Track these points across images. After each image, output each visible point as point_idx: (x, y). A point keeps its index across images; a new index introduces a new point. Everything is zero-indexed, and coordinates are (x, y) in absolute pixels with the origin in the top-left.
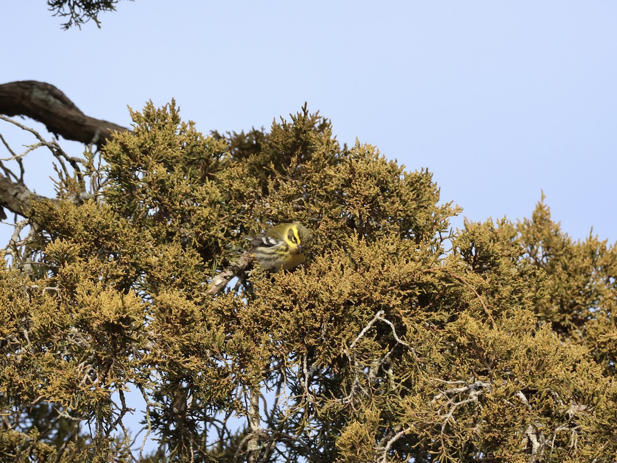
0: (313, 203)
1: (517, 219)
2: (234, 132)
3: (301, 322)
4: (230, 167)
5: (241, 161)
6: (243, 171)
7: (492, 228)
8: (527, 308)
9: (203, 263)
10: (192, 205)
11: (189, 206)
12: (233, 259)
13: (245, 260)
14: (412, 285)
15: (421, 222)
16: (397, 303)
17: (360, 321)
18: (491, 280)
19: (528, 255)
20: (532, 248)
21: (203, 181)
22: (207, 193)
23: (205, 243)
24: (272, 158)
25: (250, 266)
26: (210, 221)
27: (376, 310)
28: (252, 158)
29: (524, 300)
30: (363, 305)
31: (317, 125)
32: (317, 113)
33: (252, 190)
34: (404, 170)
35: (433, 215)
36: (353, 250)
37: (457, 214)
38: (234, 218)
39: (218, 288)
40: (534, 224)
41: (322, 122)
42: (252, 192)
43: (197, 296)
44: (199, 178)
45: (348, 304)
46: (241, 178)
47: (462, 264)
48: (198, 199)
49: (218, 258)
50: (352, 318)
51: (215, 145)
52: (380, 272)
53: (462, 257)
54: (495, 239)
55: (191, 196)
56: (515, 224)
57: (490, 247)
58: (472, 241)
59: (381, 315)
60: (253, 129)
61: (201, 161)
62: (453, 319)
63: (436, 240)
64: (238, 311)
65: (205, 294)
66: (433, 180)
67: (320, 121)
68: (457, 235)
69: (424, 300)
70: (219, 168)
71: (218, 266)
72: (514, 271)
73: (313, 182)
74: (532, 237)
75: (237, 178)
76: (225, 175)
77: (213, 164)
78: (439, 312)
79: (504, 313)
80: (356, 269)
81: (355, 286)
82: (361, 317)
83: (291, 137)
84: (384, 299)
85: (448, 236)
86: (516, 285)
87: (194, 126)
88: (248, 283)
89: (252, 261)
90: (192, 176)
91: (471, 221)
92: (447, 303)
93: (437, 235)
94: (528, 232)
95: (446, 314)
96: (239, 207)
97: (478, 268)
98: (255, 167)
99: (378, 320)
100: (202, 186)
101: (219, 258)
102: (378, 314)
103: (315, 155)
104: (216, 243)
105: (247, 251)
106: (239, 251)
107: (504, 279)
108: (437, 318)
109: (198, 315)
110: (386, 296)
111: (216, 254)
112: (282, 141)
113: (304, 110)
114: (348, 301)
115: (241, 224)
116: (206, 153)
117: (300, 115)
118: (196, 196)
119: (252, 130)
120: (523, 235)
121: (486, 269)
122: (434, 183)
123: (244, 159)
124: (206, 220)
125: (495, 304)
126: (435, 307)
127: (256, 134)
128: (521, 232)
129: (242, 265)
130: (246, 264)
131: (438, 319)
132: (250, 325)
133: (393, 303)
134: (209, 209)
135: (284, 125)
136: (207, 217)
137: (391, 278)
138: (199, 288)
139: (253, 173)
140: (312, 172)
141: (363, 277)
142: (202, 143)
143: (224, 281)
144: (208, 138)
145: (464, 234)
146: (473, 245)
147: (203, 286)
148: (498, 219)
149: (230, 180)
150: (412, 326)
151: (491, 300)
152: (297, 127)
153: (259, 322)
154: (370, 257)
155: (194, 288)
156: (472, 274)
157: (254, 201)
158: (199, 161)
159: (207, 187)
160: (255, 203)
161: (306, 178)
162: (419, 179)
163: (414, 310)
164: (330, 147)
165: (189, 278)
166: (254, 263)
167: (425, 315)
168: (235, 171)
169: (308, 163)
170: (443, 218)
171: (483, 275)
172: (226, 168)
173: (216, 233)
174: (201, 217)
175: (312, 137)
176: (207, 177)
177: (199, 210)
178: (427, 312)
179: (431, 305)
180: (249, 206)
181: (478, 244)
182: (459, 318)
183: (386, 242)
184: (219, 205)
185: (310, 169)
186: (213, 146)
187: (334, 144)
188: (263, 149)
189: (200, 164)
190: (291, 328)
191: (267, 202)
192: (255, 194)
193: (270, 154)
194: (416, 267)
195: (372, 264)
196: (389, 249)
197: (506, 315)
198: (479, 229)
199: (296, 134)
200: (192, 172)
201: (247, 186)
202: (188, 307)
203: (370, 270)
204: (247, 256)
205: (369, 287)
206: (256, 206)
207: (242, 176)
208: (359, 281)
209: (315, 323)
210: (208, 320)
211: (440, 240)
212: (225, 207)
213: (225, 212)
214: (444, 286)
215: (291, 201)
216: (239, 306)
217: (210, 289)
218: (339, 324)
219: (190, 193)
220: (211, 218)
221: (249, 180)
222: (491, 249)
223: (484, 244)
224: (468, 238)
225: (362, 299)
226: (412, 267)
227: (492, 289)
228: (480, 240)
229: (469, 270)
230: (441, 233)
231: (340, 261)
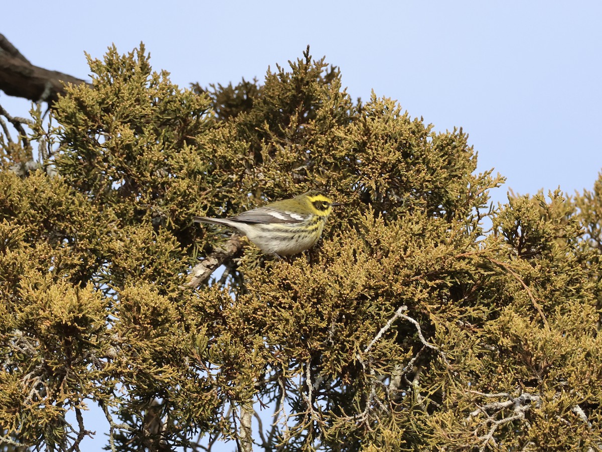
0: (318, 172)
1: (576, 191)
2: (219, 84)
3: (303, 321)
4: (214, 128)
5: (227, 120)
6: (230, 132)
7: (542, 203)
8: (587, 302)
9: (180, 249)
10: (167, 176)
11: (162, 177)
12: (219, 244)
13: (233, 244)
14: (442, 273)
15: (454, 195)
16: (424, 296)
17: (377, 319)
18: (542, 267)
19: (589, 236)
20: (594, 227)
21: (179, 146)
22: (186, 161)
23: (183, 224)
24: (267, 117)
25: (239, 253)
26: (188, 195)
27: (397, 305)
28: (241, 117)
29: (583, 292)
30: (380, 299)
31: (323, 75)
32: (322, 60)
33: (241, 156)
34: (432, 130)
35: (469, 187)
36: (367, 231)
37: (498, 184)
38: (219, 192)
39: (199, 280)
40: (597, 198)
41: (329, 71)
42: (242, 159)
43: (173, 291)
44: (175, 142)
45: (362, 298)
46: (228, 142)
47: (505, 247)
48: (173, 169)
49: (199, 242)
50: (367, 316)
51: (195, 101)
52: (402, 258)
53: (506, 239)
54: (546, 215)
55: (165, 165)
56: (573, 198)
57: (540, 226)
58: (517, 218)
59: (403, 312)
60: (243, 80)
61: (178, 121)
62: (494, 316)
63: (472, 217)
64: (225, 308)
65: (183, 288)
66: (469, 143)
67: (326, 70)
68: (499, 211)
69: (457, 292)
70: (200, 130)
71: (199, 252)
72: (570, 256)
73: (318, 146)
74: (594, 213)
75: (223, 142)
76: (208, 138)
77: (192, 125)
78: (476, 307)
79: (557, 308)
80: (371, 254)
81: (370, 276)
82: (379, 315)
83: (290, 90)
84: (406, 291)
85: (487, 213)
86: (573, 273)
87: (168, 77)
88: (237, 274)
89: (242, 246)
90: (166, 139)
91: (518, 194)
92: (487, 296)
94: (589, 207)
95: (485, 309)
96: (225, 178)
97: (525, 253)
98: (245, 128)
99: (399, 319)
100: (178, 152)
101: (201, 243)
102: (400, 310)
103: (320, 113)
105: (236, 233)
106: (226, 233)
107: (557, 266)
108: (474, 314)
109: (173, 313)
110: (409, 287)
111: (197, 237)
112: (279, 96)
113: (306, 55)
114: (363, 295)
115: (227, 199)
116: (184, 111)
117: (301, 62)
118: (171, 165)
119: (242, 82)
120: (582, 211)
121: (534, 254)
122: (470, 147)
123: (231, 118)
124: (184, 194)
125: (546, 297)
126: (472, 301)
127: (247, 87)
128: (580, 208)
129: (230, 251)
130: (235, 250)
131: (475, 316)
132: (239, 325)
133: (419, 296)
134: (187, 181)
135: (281, 75)
136: (185, 191)
137: (416, 265)
138: (176, 279)
139: (243, 135)
140: (316, 134)
141: (380, 264)
142: (179, 98)
143: (207, 271)
144: (186, 92)
145: (507, 209)
146: (519, 224)
147: (180, 277)
148: (550, 191)
149: (214, 145)
150: (442, 324)
151: (542, 292)
152: (297, 77)
153: (251, 322)
154: (389, 239)
155: (169, 280)
156: (518, 259)
157: (244, 170)
158: (175, 121)
159: (185, 153)
160: (245, 174)
161: (309, 141)
162: (451, 141)
163: (445, 305)
164: (339, 101)
165: (163, 267)
166: (245, 249)
167: (458, 311)
168: (220, 132)
169: (312, 123)
170: (481, 191)
171: (532, 260)
172: (209, 130)
173: (196, 211)
174: (178, 191)
175: (316, 90)
176: (185, 141)
177: (175, 182)
178: (461, 307)
179: (466, 298)
180: (238, 176)
181: (524, 223)
182: (501, 315)
183: (410, 221)
184: (200, 176)
185: (314, 130)
186: (192, 101)
187: (345, 98)
188: (255, 105)
189: (176, 125)
190: (291, 329)
191: (260, 172)
192: (246, 162)
193: (264, 112)
194: (447, 252)
195: (391, 248)
196: (414, 230)
197: (561, 310)
198: (527, 203)
199: (296, 86)
200: (167, 135)
201: (235, 152)
202: (161, 303)
203: (389, 255)
204: (236, 240)
205: (389, 276)
206: (246, 177)
207: (229, 139)
208: (375, 269)
209: (321, 322)
210: (187, 320)
211: (477, 217)
212: (208, 178)
213: (207, 185)
214: (482, 274)
215: (291, 170)
216: (225, 301)
217: (190, 281)
218: (351, 323)
219: (163, 161)
220: (190, 192)
221: (238, 144)
222: (541, 228)
223: (533, 222)
224: (513, 215)
225: (379, 292)
226: (442, 251)
227: (543, 278)
228: (528, 217)
229: (514, 255)
230: (479, 209)
231: (352, 244)
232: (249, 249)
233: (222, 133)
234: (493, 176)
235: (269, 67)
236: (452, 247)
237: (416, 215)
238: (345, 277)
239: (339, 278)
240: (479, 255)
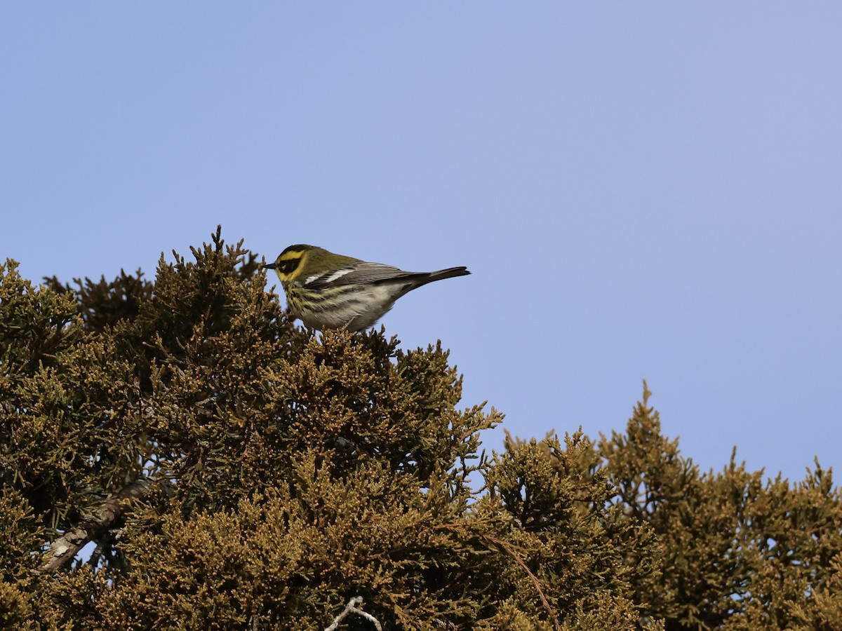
0: (233, 408)
1: (600, 434)
2: (87, 279)
3: (211, 615)
4: (82, 341)
5: (102, 330)
6: (105, 348)
7: (556, 451)
8: (621, 592)
9: (33, 516)
10: (13, 411)
11: (7, 413)
12: (88, 509)
13: (109, 510)
14: (414, 551)
15: (428, 442)
16: (386, 581)
17: (318, 614)
18: (556, 544)
19: (621, 499)
20: (627, 486)
21: (32, 370)
22: (41, 390)
23: (36, 480)
24: (159, 326)
25: (119, 521)
26: (45, 439)
27: (348, 595)
28: (121, 327)
29: (615, 579)
30: (324, 585)
31: (238, 267)
32: (239, 245)
33: (121, 384)
34: (398, 347)
35: (450, 427)
36: (305, 487)
37: (493, 424)
38: (89, 434)
39: (60, 561)
40: (631, 443)
41: (247, 261)
42: (122, 388)
43: (23, 577)
44: (26, 362)
45: (296, 581)
46: (103, 363)
47: (505, 516)
48: (24, 400)
49: (59, 507)
50: (305, 609)
51: (55, 303)
52: (354, 524)
53: (504, 503)
54: (562, 468)
55: (12, 395)
56: (597, 443)
57: (554, 485)
58: (520, 474)
59: (356, 605)
60: (123, 273)
61: (30, 332)
62: (488, 612)
63: (455, 472)
64: (98, 598)
65: (37, 573)
66: (451, 362)
67: (243, 260)
68: (493, 464)
69: (435, 579)
70: (61, 345)
71: (61, 520)
72: (597, 528)
73: (231, 369)
74: (628, 466)
75: (95, 362)
76: (76, 355)
77: (50, 337)
78: (462, 599)
79: (579, 603)
80: (310, 521)
81: (308, 549)
82: (320, 607)
83: (192, 289)
84: (361, 573)
85: (477, 465)
86: (600, 552)
87: (16, 270)
88: (114, 553)
89: (122, 512)
90: (13, 358)
91: (517, 438)
92: (478, 583)
93: (457, 464)
94: (620, 456)
95: (475, 604)
96: (98, 414)
97: (532, 523)
98: (127, 342)
99: (350, 613)
100: (31, 377)
101: (64, 507)
102: (352, 602)
103: (236, 322)
104: (58, 480)
105: (114, 494)
106: (99, 493)
107: (578, 543)
108: (459, 611)
109: (23, 606)
110: (365, 568)
111: (57, 500)
112: (176, 296)
113: (216, 239)
114: (298, 576)
115: (102, 444)
116: (38, 317)
117: (208, 249)
118: (20, 396)
119: (120, 276)
120: (610, 462)
121: (546, 524)
122: (452, 368)
123: (107, 328)
124: (39, 438)
125: (562, 587)
126: (455, 593)
127: (128, 283)
128: (607, 458)
129: (104, 519)
130: (112, 517)
131: (460, 614)
132: (120, 620)
133: (378, 580)
134: (43, 418)
135: (180, 267)
136: (40, 433)
137: (375, 538)
138: (27, 560)
139: (125, 352)
140: (230, 352)
141: (323, 533)
142: (32, 299)
143: (72, 548)
144: (42, 291)
145: (506, 461)
146: (522, 482)
147: (33, 557)
148: (567, 434)
149: (82, 367)
150: (412, 624)
151: (556, 580)
152: (204, 271)
153: (136, 617)
154: (336, 497)
155: (17, 561)
156: (522, 532)
157: (126, 403)
158: (25, 332)
159: (41, 378)
160: (128, 408)
161: (220, 361)
162: (425, 365)
163: (417, 597)
164: (264, 306)
165: (8, 543)
166: (127, 516)
167: (436, 606)
168: (92, 349)
169: (225, 337)
170: (468, 433)
171: (540, 534)
172: (75, 345)
173: (57, 462)
174: (30, 433)
175: (231, 289)
176: (40, 360)
177: (26, 420)
178: (440, 600)
179: (447, 586)
180: (117, 412)
181: (531, 481)
182: (497, 612)
183: (366, 477)
184: (63, 412)
185: (228, 347)
186: (51, 304)
187: (272, 301)
188: (142, 309)
189: (26, 337)
190: (194, 625)
191: (149, 405)
192: (128, 392)
193: (155, 319)
194: (421, 519)
195: (340, 510)
196: (372, 490)
197: (584, 606)
198: (534, 453)
199: (201, 283)
200: (14, 352)
201: (113, 376)
202: (7, 594)
203: (336, 521)
204: (114, 504)
205: (335, 551)
206: (129, 414)
207: (103, 358)
208: (315, 541)
209: (237, 616)
210: (43, 617)
211: (463, 472)
212: (74, 414)
213: (72, 424)
214: (470, 554)
215: (193, 404)
216: (98, 588)
217: (47, 563)
218: (280, 619)
219: (9, 389)
220: (48, 435)
221: (117, 365)
222: (554, 489)
223: (543, 479)
224: (514, 469)
225: (321, 574)
226: (414, 518)
227: (557, 560)
228: (536, 472)
229: (516, 525)
230: (465, 459)
231: (282, 506)
232: (132, 517)
233: (94, 350)
234: (486, 412)
235: (162, 254)
236: (428, 514)
237: (375, 469)
238: (272, 550)
239: (263, 552)
240: (467, 527)
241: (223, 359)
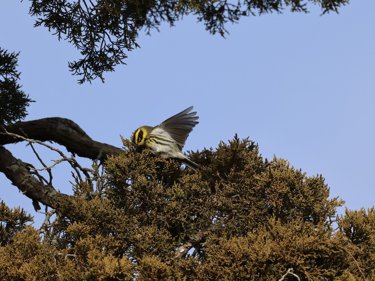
0: (245, 198)
2: (192, 151)
6: (198, 177)
7: (364, 215)
9: (172, 238)
10: (165, 200)
11: (162, 201)
12: (192, 235)
13: (200, 236)
14: (312, 251)
15: (317, 210)
16: (302, 262)
18: (364, 249)
22: (175, 192)
23: (173, 225)
24: (218, 169)
25: (203, 240)
26: (176, 210)
27: (288, 267)
30: (279, 263)
31: (247, 147)
32: (247, 139)
33: (204, 190)
34: (306, 176)
35: (325, 206)
36: (272, 227)
37: (341, 205)
38: (192, 208)
39: (182, 254)
41: (251, 144)
42: (205, 191)
43: (168, 260)
45: (269, 262)
47: (345, 239)
48: (168, 196)
49: (182, 235)
52: (290, 241)
53: (345, 234)
54: (366, 221)
57: (363, 227)
58: (351, 223)
59: (291, 271)
60: (205, 149)
62: (339, 274)
63: (327, 222)
64: (196, 268)
65: (173, 259)
66: (325, 183)
67: (249, 144)
68: (341, 219)
69: (319, 262)
71: (182, 240)
73: (245, 184)
75: (195, 182)
76: (187, 180)
78: (329, 270)
79: (373, 270)
80: (274, 240)
81: (273, 250)
82: (278, 272)
83: (229, 156)
84: (292, 259)
85: (335, 220)
88: (201, 252)
89: (205, 237)
92: (335, 263)
93: (328, 219)
95: (334, 271)
96: (196, 201)
97: (355, 241)
98: (206, 174)
99: (289, 274)
100: (171, 187)
101: (183, 235)
102: (289, 270)
103: (247, 167)
104: (181, 225)
105: (201, 230)
106: (196, 230)
107: (372, 248)
108: (328, 274)
109: (168, 271)
110: (294, 257)
111: (181, 232)
112: (224, 158)
114: (269, 260)
115: (197, 212)
121: (360, 242)
122: (326, 185)
124: (174, 210)
125: (367, 265)
126: (327, 266)
127: (207, 152)
129: (198, 239)
130: (201, 239)
132: (204, 276)
133: (299, 262)
134: (176, 202)
135: (225, 147)
136: (175, 208)
137: (297, 246)
138: (169, 254)
139: (205, 178)
140: (245, 178)
141: (279, 245)
143: (186, 250)
145: (346, 218)
146: (352, 226)
147: (172, 253)
148: (368, 208)
149: (190, 183)
150: (311, 278)
151: (364, 262)
152: (233, 149)
153: (210, 275)
154: (283, 231)
155: (166, 255)
156: (352, 245)
157: (206, 197)
159: (175, 188)
160: (207, 199)
162: (316, 181)
163: (313, 268)
164: (257, 161)
165: (162, 248)
167: (320, 271)
169: (242, 172)
170: (332, 208)
171: (358, 245)
173: (180, 218)
174: (171, 208)
175: (244, 155)
176: (175, 181)
177: (169, 203)
178: (322, 269)
179: (324, 264)
180: (203, 200)
181: (355, 225)
182: (343, 274)
183: (294, 224)
184: (183, 200)
185: (243, 176)
187: (260, 160)
191: (215, 197)
192: (207, 193)
194: (315, 240)
195: (285, 236)
196: (296, 229)
198: (356, 215)
201: (201, 187)
202: (162, 267)
203: (283, 240)
204: (202, 233)
206: (207, 201)
207: (198, 181)
210: (175, 275)
211: (330, 222)
213: (186, 204)
214: (333, 252)
215: (231, 197)
216: (196, 265)
217: (177, 255)
220: (177, 208)
221: (203, 183)
222: (364, 228)
223: (359, 225)
224: (349, 221)
225: (278, 259)
226: (312, 239)
227: (365, 255)
228: (357, 222)
229: (349, 242)
230: (331, 218)
231: (263, 234)
232: (208, 238)
234: (339, 200)
236: (317, 238)
237: (297, 221)
238: (260, 251)
239: (256, 251)
240: (332, 242)
241: (242, 181)
